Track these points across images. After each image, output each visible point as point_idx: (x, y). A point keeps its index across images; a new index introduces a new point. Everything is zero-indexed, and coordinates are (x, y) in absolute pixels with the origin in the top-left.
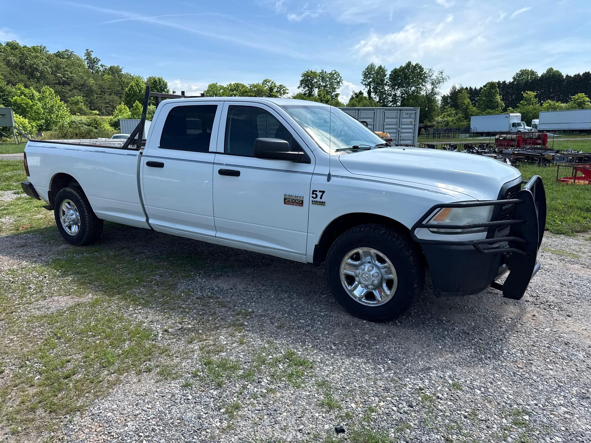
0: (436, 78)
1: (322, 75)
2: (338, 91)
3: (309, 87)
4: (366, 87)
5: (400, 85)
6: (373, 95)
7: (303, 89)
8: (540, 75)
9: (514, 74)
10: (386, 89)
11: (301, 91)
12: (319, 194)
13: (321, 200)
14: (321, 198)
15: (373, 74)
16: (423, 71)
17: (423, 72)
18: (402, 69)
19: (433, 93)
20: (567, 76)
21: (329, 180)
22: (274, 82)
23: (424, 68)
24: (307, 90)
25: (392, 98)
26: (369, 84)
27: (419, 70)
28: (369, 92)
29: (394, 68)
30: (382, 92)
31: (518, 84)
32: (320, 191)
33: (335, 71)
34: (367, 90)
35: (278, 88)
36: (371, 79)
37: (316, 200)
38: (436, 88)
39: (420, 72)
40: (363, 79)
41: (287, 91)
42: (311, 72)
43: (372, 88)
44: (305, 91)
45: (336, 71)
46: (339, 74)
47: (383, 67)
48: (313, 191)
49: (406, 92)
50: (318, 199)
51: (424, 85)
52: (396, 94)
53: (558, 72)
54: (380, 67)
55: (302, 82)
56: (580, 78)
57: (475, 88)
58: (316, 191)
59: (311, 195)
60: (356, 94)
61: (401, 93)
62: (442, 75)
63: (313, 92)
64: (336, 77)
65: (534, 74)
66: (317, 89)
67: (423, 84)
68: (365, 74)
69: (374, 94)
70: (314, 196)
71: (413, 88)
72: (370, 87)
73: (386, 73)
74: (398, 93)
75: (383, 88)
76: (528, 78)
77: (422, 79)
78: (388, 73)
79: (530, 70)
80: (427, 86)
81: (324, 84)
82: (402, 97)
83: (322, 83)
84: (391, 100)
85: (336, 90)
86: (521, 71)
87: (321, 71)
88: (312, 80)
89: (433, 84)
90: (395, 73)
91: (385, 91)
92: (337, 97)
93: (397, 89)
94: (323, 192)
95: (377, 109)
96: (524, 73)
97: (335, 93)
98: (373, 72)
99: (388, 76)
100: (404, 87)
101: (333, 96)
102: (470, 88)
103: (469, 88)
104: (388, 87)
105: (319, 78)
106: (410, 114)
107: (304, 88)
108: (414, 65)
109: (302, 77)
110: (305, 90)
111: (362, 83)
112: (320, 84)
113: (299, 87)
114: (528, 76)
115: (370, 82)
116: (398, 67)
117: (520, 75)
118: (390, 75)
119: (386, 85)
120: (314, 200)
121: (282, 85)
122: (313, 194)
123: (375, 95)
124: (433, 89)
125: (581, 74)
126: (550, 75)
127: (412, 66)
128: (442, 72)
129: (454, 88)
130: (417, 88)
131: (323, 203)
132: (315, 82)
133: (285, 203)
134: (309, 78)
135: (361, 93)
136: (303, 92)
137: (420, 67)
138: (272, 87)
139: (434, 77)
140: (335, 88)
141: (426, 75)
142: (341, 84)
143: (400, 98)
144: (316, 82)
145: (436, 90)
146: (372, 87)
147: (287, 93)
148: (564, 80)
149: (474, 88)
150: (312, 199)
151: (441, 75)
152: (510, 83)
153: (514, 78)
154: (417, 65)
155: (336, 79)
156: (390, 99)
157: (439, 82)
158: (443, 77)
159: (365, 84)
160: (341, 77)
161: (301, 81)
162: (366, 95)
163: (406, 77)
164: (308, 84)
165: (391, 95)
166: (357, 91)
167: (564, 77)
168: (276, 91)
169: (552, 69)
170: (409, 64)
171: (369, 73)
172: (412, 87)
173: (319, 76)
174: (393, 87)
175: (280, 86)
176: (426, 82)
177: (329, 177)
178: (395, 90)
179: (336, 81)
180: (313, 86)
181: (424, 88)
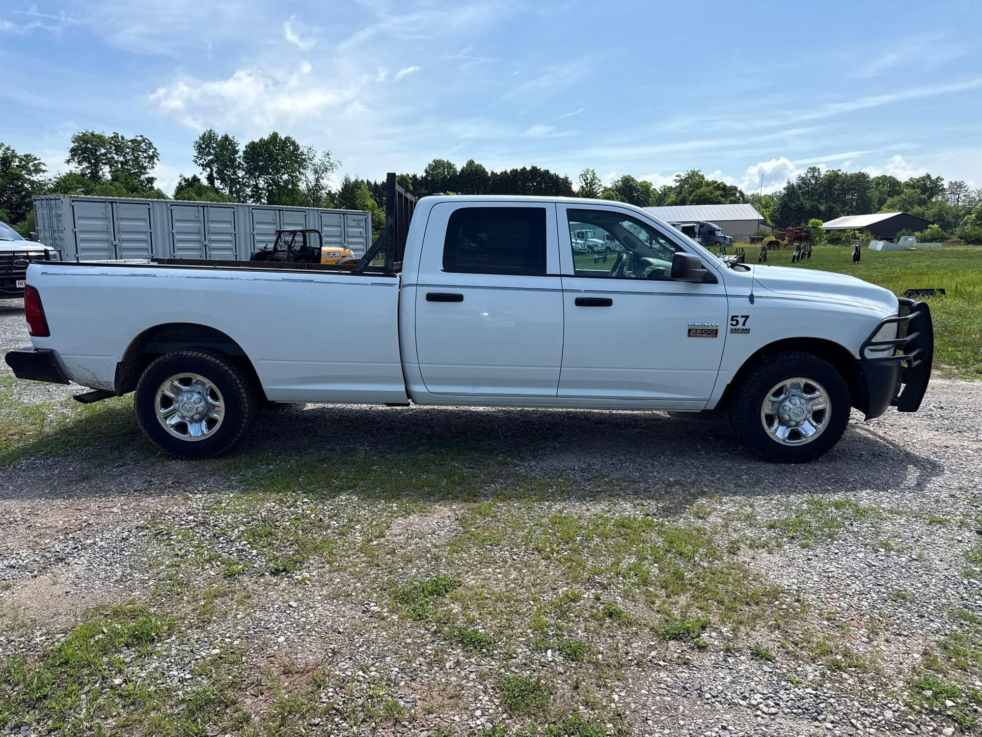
0: (320, 162)
1: (116, 142)
2: (151, 173)
3: (89, 162)
4: (204, 170)
5: (263, 171)
6: (217, 183)
7: (77, 165)
8: (459, 169)
9: (426, 166)
10: (240, 175)
11: (74, 169)
12: (741, 320)
13: (744, 327)
14: (744, 324)
15: (214, 149)
16: (298, 149)
17: (299, 152)
18: (263, 144)
19: (318, 187)
20: (492, 173)
21: (752, 301)
22: (12, 149)
23: (300, 145)
24: (87, 168)
25: (252, 191)
26: (208, 165)
27: (291, 147)
28: (210, 178)
29: (251, 141)
30: (233, 179)
31: (433, 180)
32: (742, 317)
33: (141, 136)
34: (206, 174)
35: (21, 160)
36: (211, 157)
37: (736, 327)
38: (322, 179)
39: (293, 151)
40: (197, 154)
41: (43, 168)
42: (92, 134)
43: (216, 172)
44: (83, 170)
45: (145, 137)
46: (151, 144)
47: (230, 137)
48: (733, 317)
49: (276, 183)
50: (740, 326)
51: (302, 173)
52: (257, 184)
53: (481, 166)
54: (226, 138)
55: (74, 152)
56: (508, 177)
57: (375, 183)
58: (737, 317)
59: (730, 322)
60: (186, 180)
61: (267, 183)
62: (329, 158)
63: (101, 172)
64: (144, 147)
65: (451, 167)
66: (107, 167)
67: (301, 170)
68: (200, 146)
69: (219, 181)
70: (735, 323)
71: (285, 177)
72: (212, 170)
73: (237, 149)
74: (262, 183)
75: (235, 173)
76: (444, 172)
77: (298, 162)
78: (241, 148)
79: (446, 161)
80: (307, 175)
81: (121, 159)
82: (269, 191)
83: (116, 157)
84: (250, 194)
85: (148, 170)
86: (434, 161)
87: (113, 135)
88: (96, 150)
89: (316, 172)
90: (254, 150)
91: (239, 177)
92: (152, 183)
93: (259, 176)
94: (747, 317)
95: (237, 205)
96: (438, 164)
97: (147, 176)
98: (214, 145)
99: (241, 153)
100: (270, 174)
101: (143, 182)
102: (368, 181)
103: (365, 181)
104: (244, 173)
105: (111, 148)
106: (358, 220)
107: (80, 163)
108: (283, 138)
109: (74, 142)
110: (81, 167)
111: (196, 162)
112: (113, 158)
113: (68, 162)
114: (444, 169)
115: (212, 161)
116: (257, 140)
117: (434, 168)
118: (245, 152)
119: (239, 168)
120: (733, 327)
121: (30, 155)
122: (732, 320)
123: (221, 184)
124: (317, 180)
125: (508, 172)
126: (472, 170)
127: (281, 139)
128: (328, 154)
129: (347, 180)
130: (292, 177)
131: (747, 331)
132: (102, 154)
133: (689, 336)
134: (89, 145)
135: (195, 179)
136: (78, 171)
137: (293, 143)
138: (8, 158)
139: (316, 161)
140: (145, 168)
141: (304, 157)
142: (155, 160)
143: (264, 191)
144: (105, 154)
145: (323, 182)
146: (215, 169)
147: (44, 171)
148: (490, 178)
149: (373, 183)
150: (730, 327)
151: (327, 158)
152: (422, 177)
153: (426, 171)
154: (287, 138)
155: (145, 152)
156: (248, 191)
157: (326, 170)
158: (332, 161)
159: (203, 165)
160: (155, 149)
161: (72, 150)
162: (205, 182)
163: (271, 158)
164: (88, 157)
165: (248, 187)
166: (189, 176)
167: (489, 175)
168: (17, 166)
169: (473, 162)
170: (275, 136)
171: (207, 146)
172: (283, 174)
173: (110, 143)
174: (250, 172)
175: (26, 156)
176: (305, 169)
177: (751, 298)
178: (255, 178)
179: (145, 155)
180: (98, 160)
181: (303, 178)
